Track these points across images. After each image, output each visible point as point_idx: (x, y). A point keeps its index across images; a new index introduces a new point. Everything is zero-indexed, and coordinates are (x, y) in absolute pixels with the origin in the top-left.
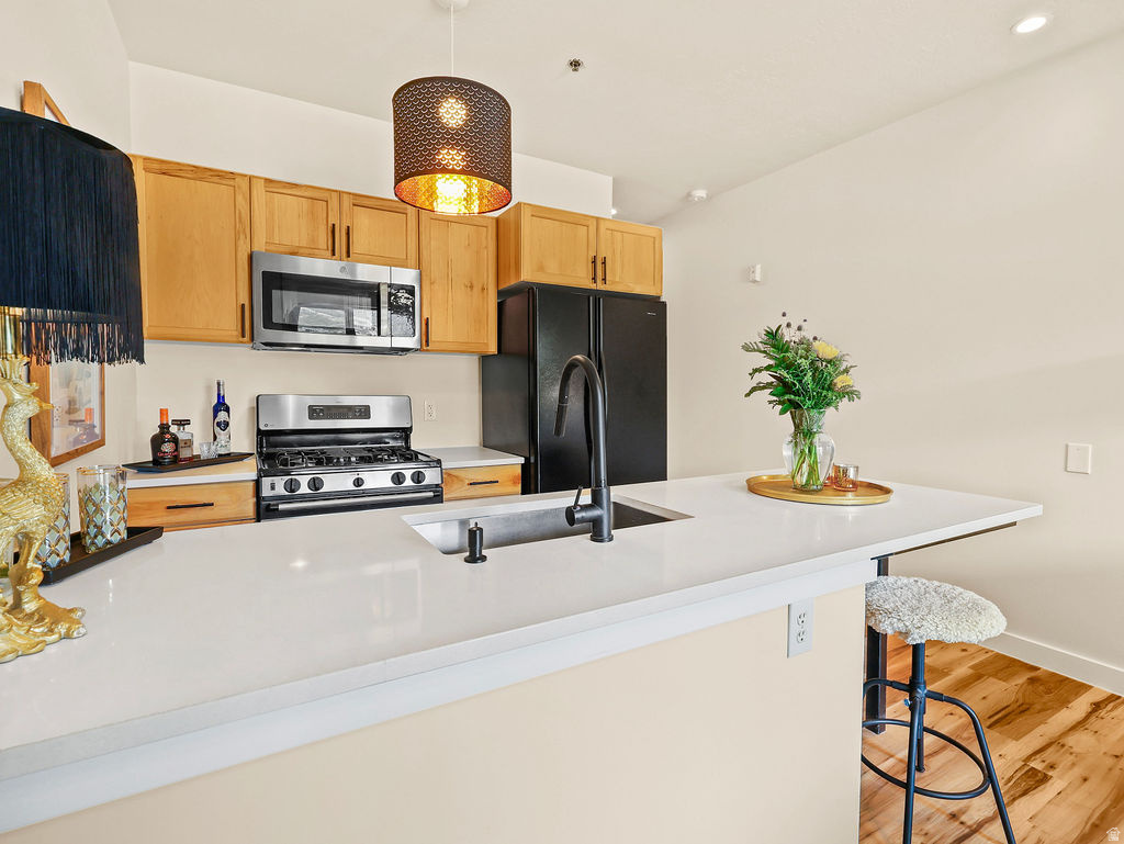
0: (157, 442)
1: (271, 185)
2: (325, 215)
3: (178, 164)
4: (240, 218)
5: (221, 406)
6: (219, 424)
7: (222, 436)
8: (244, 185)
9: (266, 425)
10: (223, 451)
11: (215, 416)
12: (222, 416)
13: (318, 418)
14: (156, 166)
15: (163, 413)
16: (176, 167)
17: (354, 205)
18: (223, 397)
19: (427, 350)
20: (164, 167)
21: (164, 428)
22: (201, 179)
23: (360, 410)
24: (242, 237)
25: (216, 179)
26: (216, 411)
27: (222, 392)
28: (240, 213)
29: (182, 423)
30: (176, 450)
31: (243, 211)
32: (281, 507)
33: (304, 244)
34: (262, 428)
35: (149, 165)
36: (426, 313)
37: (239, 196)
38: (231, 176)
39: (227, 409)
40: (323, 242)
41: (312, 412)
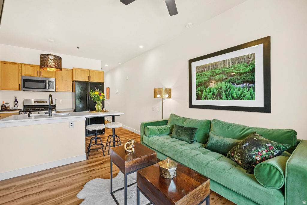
0: (2, 107)
2: (36, 69)
4: (19, 70)
5: (16, 101)
6: (15, 104)
7: (16, 106)
8: (21, 65)
10: (16, 109)
12: (16, 103)
15: (3, 102)
18: (17, 99)
19: (57, 91)
20: (5, 62)
21: (3, 104)
22: (12, 64)
23: (45, 102)
24: (20, 73)
25: (15, 64)
26: (15, 102)
29: (7, 104)
30: (6, 108)
33: (32, 74)
34: (24, 105)
35: (2, 62)
36: (57, 85)
37: (19, 67)
38: (18, 63)
39: (17, 102)
40: (36, 74)
41: (35, 102)
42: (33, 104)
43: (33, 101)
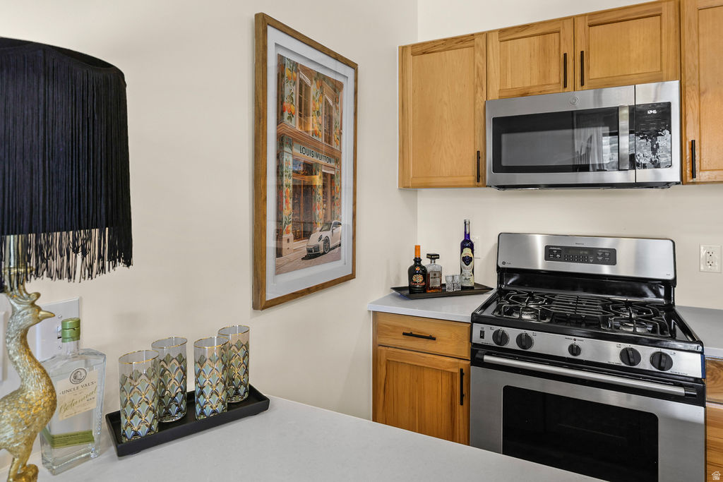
0: (411, 273)
1: (506, 33)
2: (557, 47)
3: (433, 42)
4: (478, 72)
5: (467, 243)
6: (464, 259)
7: (467, 271)
8: (482, 41)
9: (504, 263)
10: (467, 285)
11: (462, 252)
12: (468, 252)
13: (555, 259)
14: (419, 49)
15: (416, 247)
16: (430, 45)
17: (590, 26)
18: (469, 234)
19: (694, 183)
20: (424, 48)
21: (418, 260)
22: (449, 49)
23: (603, 255)
24: (479, 89)
25: (460, 45)
26: (463, 246)
27: (467, 231)
28: (478, 68)
29: (433, 257)
31: (480, 66)
32: (486, 358)
33: (535, 83)
34: (501, 266)
35: (415, 50)
36: (691, 135)
37: (478, 55)
38: (472, 37)
39: (472, 247)
40: (555, 75)
41: (550, 253)
42: (540, 263)
43: (539, 245)
